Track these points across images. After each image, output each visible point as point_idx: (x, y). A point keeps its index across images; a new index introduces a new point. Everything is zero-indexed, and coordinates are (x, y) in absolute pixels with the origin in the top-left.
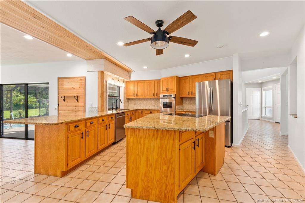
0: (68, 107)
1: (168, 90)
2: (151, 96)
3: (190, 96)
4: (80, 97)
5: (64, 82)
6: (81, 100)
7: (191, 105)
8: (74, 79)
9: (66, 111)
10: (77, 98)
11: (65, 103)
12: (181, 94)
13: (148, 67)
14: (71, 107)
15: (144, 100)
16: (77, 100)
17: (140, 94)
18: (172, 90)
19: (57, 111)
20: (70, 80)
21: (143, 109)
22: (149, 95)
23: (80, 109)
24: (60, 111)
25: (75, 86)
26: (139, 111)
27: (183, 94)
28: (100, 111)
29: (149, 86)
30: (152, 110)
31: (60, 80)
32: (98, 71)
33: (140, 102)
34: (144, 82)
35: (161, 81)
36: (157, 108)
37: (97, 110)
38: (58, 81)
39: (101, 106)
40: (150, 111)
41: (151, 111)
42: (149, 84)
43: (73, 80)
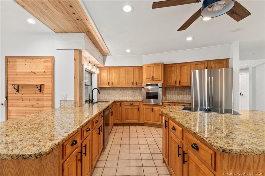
0: (23, 102)
1: (152, 78)
2: (129, 85)
3: (177, 86)
4: (45, 86)
5: (18, 64)
6: (47, 90)
7: (176, 95)
8: (35, 60)
9: (21, 106)
10: (40, 88)
11: (19, 95)
12: (166, 83)
13: (131, 51)
14: (30, 102)
15: (119, 90)
16: (41, 91)
17: (116, 83)
18: (157, 78)
19: (4, 108)
20: (28, 60)
21: (122, 100)
22: (127, 84)
23: (45, 104)
24: (9, 108)
25: (36, 70)
26: (117, 103)
27: (168, 83)
28: (78, 106)
29: (127, 73)
30: (133, 101)
31: (9, 60)
32: (75, 50)
33: (115, 92)
34: (121, 68)
35: (144, 68)
36: (134, 98)
37: (74, 104)
38: (7, 62)
39: (79, 99)
40: (130, 103)
41: (132, 103)
42: (127, 71)
43: (32, 61)
